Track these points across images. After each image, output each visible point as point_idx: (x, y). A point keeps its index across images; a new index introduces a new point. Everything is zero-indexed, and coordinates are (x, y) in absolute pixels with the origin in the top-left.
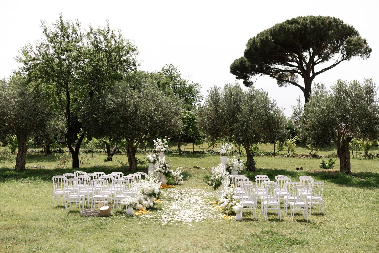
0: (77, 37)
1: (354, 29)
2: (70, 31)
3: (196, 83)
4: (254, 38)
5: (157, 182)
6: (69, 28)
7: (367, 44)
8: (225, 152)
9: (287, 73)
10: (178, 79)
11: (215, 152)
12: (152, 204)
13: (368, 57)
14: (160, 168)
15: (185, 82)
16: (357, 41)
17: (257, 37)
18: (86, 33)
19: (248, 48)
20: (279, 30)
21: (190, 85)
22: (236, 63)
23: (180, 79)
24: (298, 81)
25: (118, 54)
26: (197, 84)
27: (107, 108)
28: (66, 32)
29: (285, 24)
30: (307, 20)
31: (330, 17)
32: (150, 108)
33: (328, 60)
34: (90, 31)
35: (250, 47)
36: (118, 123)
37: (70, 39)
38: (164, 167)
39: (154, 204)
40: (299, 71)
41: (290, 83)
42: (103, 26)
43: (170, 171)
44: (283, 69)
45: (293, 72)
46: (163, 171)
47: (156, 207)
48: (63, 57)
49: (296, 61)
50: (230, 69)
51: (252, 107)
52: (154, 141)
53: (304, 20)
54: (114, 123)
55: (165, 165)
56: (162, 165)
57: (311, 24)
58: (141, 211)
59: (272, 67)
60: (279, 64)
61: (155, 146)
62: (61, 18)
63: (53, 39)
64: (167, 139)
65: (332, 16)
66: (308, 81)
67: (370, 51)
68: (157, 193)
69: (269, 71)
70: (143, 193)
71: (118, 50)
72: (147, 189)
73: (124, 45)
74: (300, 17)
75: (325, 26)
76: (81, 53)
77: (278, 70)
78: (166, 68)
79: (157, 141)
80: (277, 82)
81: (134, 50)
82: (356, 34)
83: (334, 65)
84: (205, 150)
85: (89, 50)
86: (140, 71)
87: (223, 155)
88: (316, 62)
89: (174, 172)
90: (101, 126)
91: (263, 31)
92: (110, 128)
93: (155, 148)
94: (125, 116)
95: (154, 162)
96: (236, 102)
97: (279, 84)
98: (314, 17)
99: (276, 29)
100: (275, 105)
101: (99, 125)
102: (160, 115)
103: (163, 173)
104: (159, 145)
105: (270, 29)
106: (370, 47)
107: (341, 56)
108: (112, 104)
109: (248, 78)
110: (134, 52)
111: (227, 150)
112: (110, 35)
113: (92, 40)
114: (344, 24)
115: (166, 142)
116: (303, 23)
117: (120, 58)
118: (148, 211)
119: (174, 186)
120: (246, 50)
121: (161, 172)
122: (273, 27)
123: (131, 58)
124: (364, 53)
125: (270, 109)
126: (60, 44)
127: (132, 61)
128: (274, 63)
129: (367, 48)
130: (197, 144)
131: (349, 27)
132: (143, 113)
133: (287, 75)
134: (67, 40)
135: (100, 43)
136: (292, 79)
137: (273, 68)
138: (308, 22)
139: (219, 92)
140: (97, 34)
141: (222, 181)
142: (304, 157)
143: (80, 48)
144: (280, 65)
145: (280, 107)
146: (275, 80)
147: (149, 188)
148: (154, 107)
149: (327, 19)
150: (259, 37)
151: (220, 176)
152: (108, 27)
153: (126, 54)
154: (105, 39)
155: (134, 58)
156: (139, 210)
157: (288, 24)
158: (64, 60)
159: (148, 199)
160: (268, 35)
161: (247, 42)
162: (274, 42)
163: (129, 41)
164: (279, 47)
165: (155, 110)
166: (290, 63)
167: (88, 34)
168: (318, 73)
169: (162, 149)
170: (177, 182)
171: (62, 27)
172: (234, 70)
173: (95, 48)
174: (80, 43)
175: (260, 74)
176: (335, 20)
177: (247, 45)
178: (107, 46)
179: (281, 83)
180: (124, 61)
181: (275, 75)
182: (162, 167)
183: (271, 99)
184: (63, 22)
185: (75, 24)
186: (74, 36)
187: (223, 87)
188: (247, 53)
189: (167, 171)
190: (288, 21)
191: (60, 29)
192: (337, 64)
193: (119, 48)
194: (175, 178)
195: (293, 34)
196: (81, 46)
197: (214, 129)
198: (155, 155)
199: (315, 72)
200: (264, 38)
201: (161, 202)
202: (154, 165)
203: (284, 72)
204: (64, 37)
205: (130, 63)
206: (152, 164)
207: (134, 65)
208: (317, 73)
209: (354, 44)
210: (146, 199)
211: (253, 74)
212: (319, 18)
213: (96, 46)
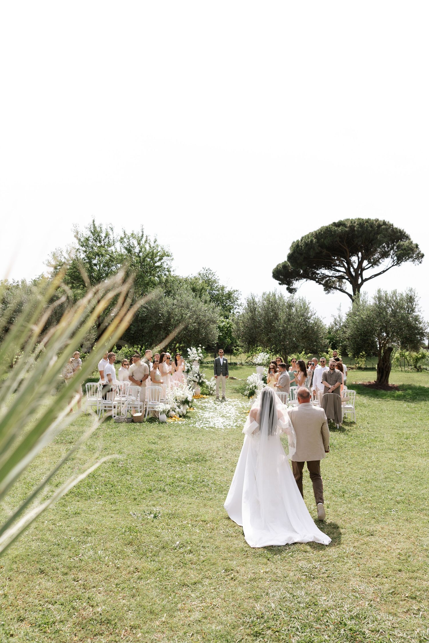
0: (109, 242)
1: (405, 233)
2: (103, 235)
3: (235, 289)
4: (298, 241)
5: (190, 390)
6: (101, 231)
7: (419, 249)
8: (260, 362)
9: (334, 279)
10: (216, 285)
11: (254, 364)
12: (185, 412)
13: (420, 263)
14: (194, 378)
15: (223, 288)
16: (408, 246)
17: (302, 240)
18: (119, 238)
19: (292, 252)
20: (324, 232)
21: (229, 292)
22: (279, 268)
23: (217, 284)
24: (346, 288)
25: (152, 259)
26: (237, 291)
27: (140, 316)
28: (99, 236)
29: (331, 226)
30: (355, 223)
31: (380, 219)
32: (184, 316)
33: (378, 265)
34: (123, 236)
35: (294, 251)
36: (151, 331)
37: (103, 243)
38: (198, 377)
39: (187, 412)
40: (347, 277)
41: (338, 290)
42: (137, 231)
43: (205, 380)
44: (330, 275)
45: (341, 278)
46: (197, 380)
47: (188, 414)
48: (95, 262)
49: (344, 266)
50: (272, 274)
51: (290, 315)
52: (188, 349)
53: (352, 222)
54: (146, 331)
55: (199, 375)
56: (196, 375)
57: (359, 227)
58: (174, 418)
59: (318, 272)
60: (326, 269)
61: (189, 355)
62: (94, 221)
63: (85, 243)
64: (201, 347)
65: (381, 218)
66: (357, 287)
67: (423, 256)
68: (190, 401)
69: (315, 276)
70: (176, 400)
71: (152, 255)
72: (181, 397)
73: (159, 250)
74: (347, 219)
75: (374, 230)
76: (114, 258)
77: (324, 276)
78: (203, 272)
79: (191, 350)
80: (323, 289)
81: (168, 256)
82: (407, 237)
83: (384, 271)
84: (243, 362)
85: (122, 255)
86: (174, 276)
87: (259, 365)
88: (365, 268)
89: (208, 382)
90: (133, 334)
91: (308, 233)
92: (143, 336)
93: (189, 357)
94: (158, 323)
95: (188, 371)
96: (273, 310)
97: (326, 291)
98: (363, 220)
99: (321, 231)
100: (314, 314)
101: (131, 333)
102: (194, 323)
103: (196, 383)
104: (193, 353)
105: (316, 232)
106: (422, 252)
107: (391, 261)
108: (144, 311)
109: (292, 284)
110: (169, 258)
112: (144, 240)
113: (125, 245)
114: (394, 227)
115: (200, 350)
116: (350, 226)
117: (154, 264)
118: (181, 418)
119: (208, 396)
120: (289, 254)
121: (194, 381)
122: (318, 230)
123: (165, 263)
124: (416, 259)
125: (309, 318)
126: (92, 248)
127: (166, 267)
128: (321, 268)
129: (419, 253)
130: (235, 355)
131: (400, 230)
132: (177, 320)
133: (335, 281)
134: (99, 244)
135: (134, 247)
136: (340, 286)
137: (318, 274)
138: (355, 224)
139: (257, 300)
140: (130, 238)
141: (256, 390)
142: (349, 370)
143: (112, 252)
144: (327, 271)
145: (319, 316)
146: (322, 287)
147: (182, 396)
148: (189, 315)
149: (376, 222)
150: (303, 241)
151: (254, 385)
152: (143, 232)
153: (160, 260)
154: (139, 244)
155: (169, 264)
156: (172, 417)
157: (335, 227)
158: (95, 265)
159: (182, 407)
160: (313, 238)
161: (290, 245)
162: (319, 246)
163: (164, 247)
164: (325, 252)
165: (190, 317)
166: (337, 268)
167: (122, 239)
168: (366, 280)
169: (196, 357)
170: (211, 392)
171: (94, 231)
172: (277, 275)
173: (128, 253)
174: (112, 248)
175: (305, 279)
176: (384, 223)
177: (290, 249)
178: (140, 252)
179: (328, 290)
180: (158, 267)
181: (322, 281)
182: (196, 377)
183: (311, 308)
184: (96, 225)
185: (109, 228)
186: (107, 240)
187: (261, 294)
188: (291, 257)
189: (200, 381)
190: (334, 223)
191: (91, 232)
192: (387, 270)
193: (153, 254)
194: (210, 388)
195: (340, 237)
196: (114, 251)
197: (251, 338)
198: (189, 365)
199: (364, 279)
200: (308, 242)
201: (194, 411)
202: (188, 374)
203: (331, 278)
204: (96, 241)
205: (165, 268)
206: (186, 373)
207: (169, 271)
209: (405, 249)
210: (179, 407)
211: (297, 280)
212: (368, 221)
213: (129, 251)
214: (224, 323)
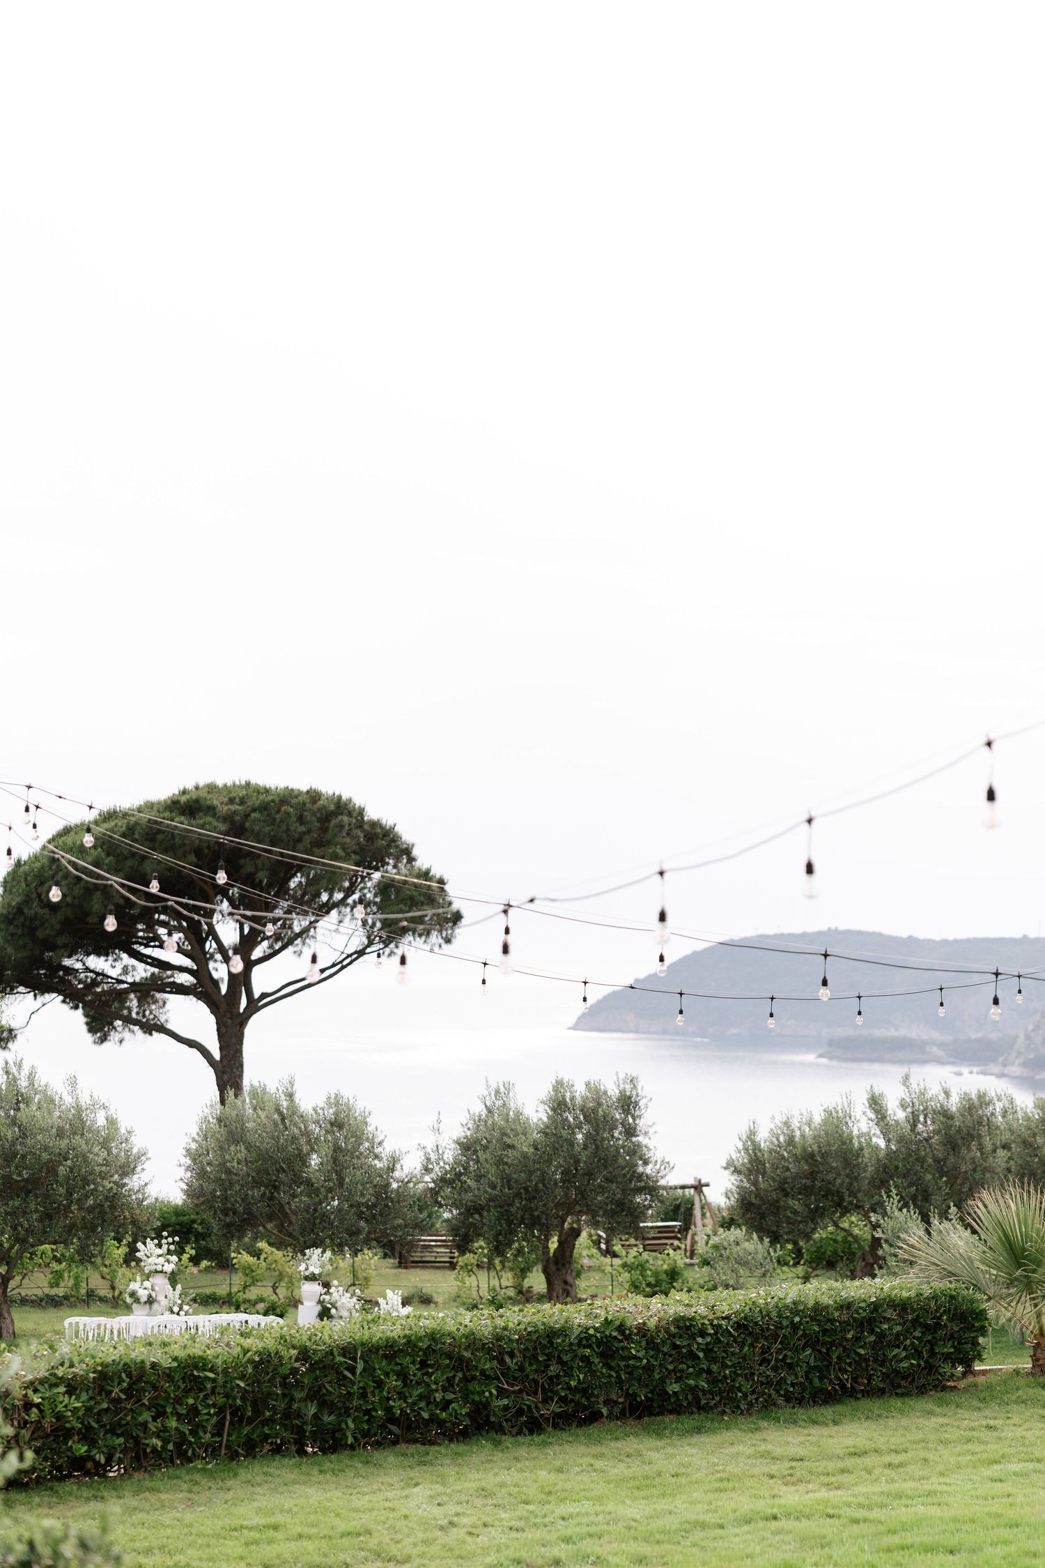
7: (447, 893)
13: (448, 941)
31: (324, 792)
35: (28, 896)
52: (140, 1245)
53: (230, 798)
59: (72, 965)
61: (143, 1259)
64: (168, 1239)
65: (328, 790)
66: (233, 1027)
67: (457, 917)
69: (62, 979)
77: (95, 978)
79: (146, 1247)
80: (86, 1026)
82: (406, 853)
87: (309, 1279)
93: (142, 1263)
97: (95, 1032)
98: (267, 791)
104: (153, 1255)
106: (455, 906)
114: (366, 818)
124: (435, 928)
129: (445, 909)
131: (383, 827)
136: (142, 1012)
144: (102, 959)
146: (79, 1018)
149: (313, 800)
168: (261, 1000)
176: (340, 805)
179: (101, 1030)
199: (257, 995)
203: (115, 986)
208: (264, 996)
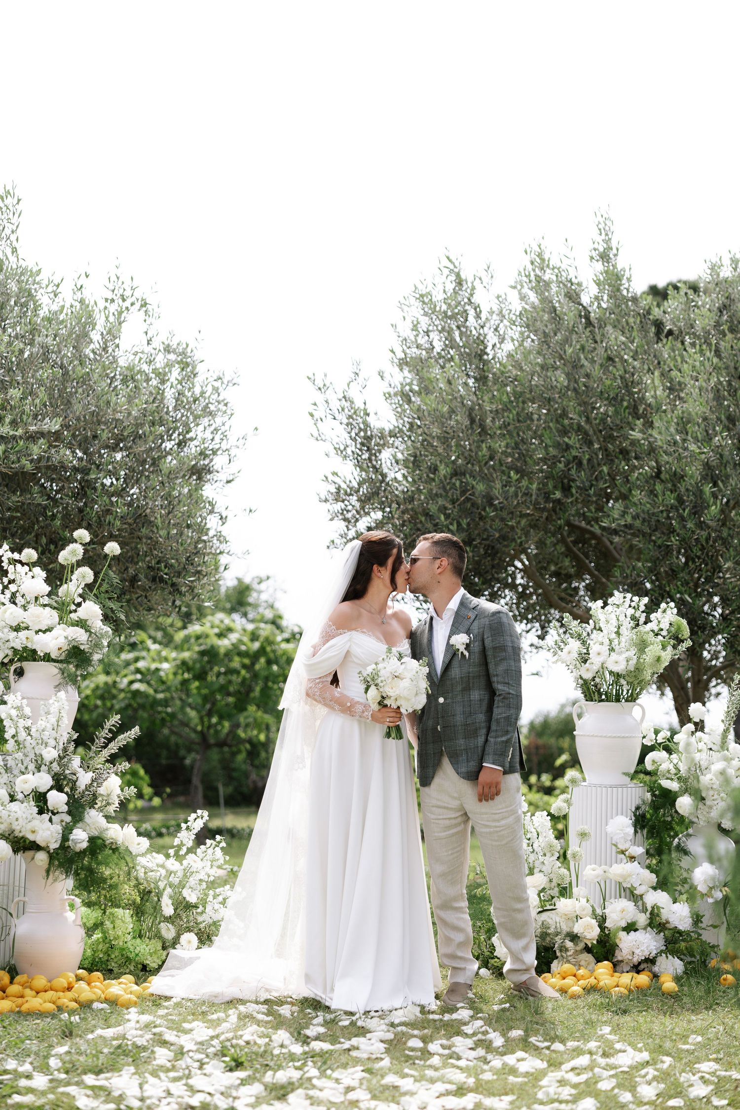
8: (619, 662)
14: (15, 806)
38: (57, 799)
55: (63, 780)
56: (41, 780)
103: (41, 857)
104: (19, 600)
111: (642, 646)
115: (81, 574)
169: (44, 632)
182: (40, 798)
189: (80, 837)
194: (168, 909)
214: (234, 637)
